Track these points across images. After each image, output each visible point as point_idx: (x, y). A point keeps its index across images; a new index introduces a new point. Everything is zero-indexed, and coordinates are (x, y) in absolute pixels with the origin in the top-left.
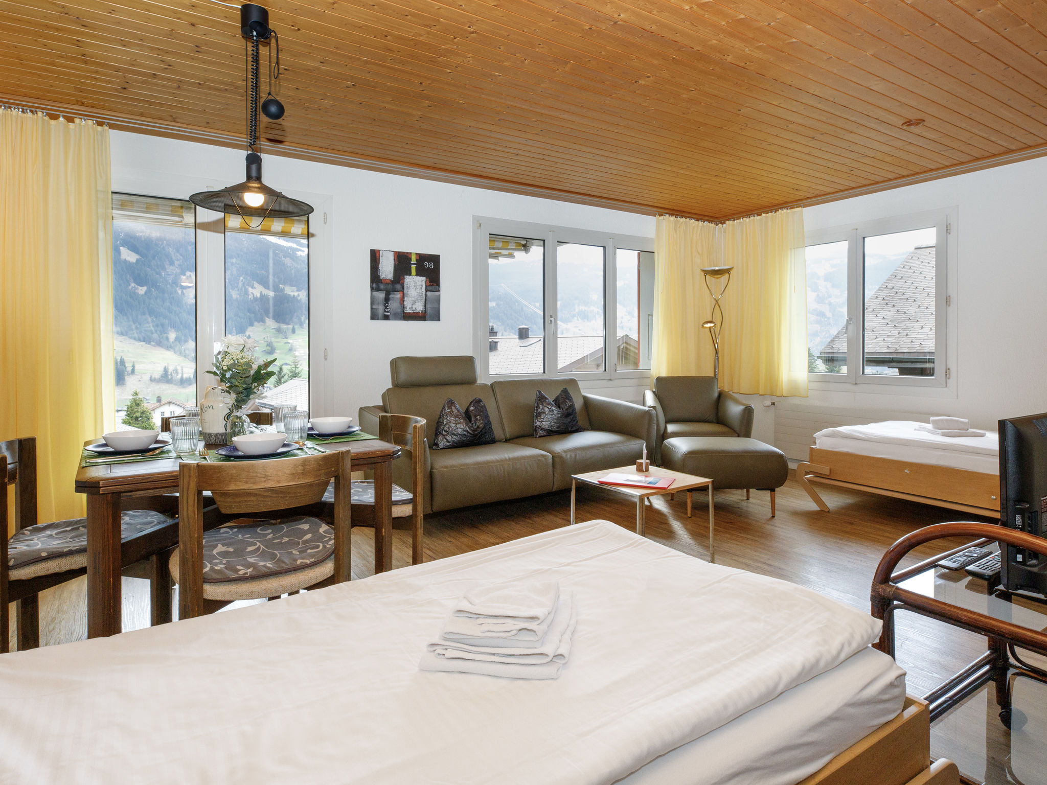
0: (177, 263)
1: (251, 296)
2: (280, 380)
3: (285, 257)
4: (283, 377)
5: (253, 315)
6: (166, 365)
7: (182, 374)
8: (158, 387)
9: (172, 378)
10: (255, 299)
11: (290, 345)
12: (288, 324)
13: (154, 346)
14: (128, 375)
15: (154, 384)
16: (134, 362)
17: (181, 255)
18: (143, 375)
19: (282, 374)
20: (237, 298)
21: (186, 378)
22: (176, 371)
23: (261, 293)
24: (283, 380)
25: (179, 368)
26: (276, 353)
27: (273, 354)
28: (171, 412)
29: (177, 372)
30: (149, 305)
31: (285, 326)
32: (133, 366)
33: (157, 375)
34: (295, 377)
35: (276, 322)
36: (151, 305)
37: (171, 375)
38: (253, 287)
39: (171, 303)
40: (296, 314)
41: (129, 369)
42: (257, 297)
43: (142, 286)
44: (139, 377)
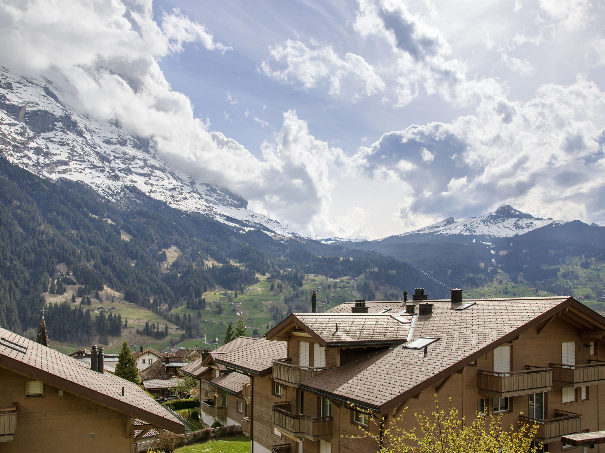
0: (156, 241)
1: (206, 267)
2: (229, 337)
3: (231, 235)
4: (231, 334)
5: (206, 283)
6: (148, 321)
7: (158, 328)
8: (142, 338)
9: (151, 331)
10: (209, 269)
11: (233, 307)
12: (232, 290)
13: (140, 306)
14: (123, 328)
15: (139, 336)
16: (126, 319)
17: (159, 235)
18: (132, 329)
19: (231, 332)
20: (196, 269)
21: (161, 332)
22: (153, 325)
23: (213, 264)
24: (231, 338)
25: (156, 324)
26: (223, 313)
27: (220, 314)
28: (150, 360)
29: (154, 327)
30: (138, 274)
31: (230, 292)
32: (126, 322)
33: (141, 329)
34: (240, 335)
35: (224, 288)
36: (139, 275)
37: (151, 329)
38: (207, 260)
39: (152, 273)
40: (237, 281)
41: (124, 323)
42: (210, 268)
43: (133, 260)
44: (129, 330)
